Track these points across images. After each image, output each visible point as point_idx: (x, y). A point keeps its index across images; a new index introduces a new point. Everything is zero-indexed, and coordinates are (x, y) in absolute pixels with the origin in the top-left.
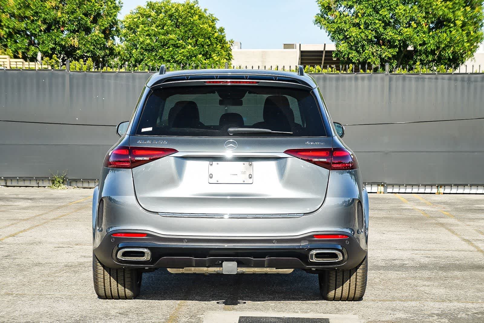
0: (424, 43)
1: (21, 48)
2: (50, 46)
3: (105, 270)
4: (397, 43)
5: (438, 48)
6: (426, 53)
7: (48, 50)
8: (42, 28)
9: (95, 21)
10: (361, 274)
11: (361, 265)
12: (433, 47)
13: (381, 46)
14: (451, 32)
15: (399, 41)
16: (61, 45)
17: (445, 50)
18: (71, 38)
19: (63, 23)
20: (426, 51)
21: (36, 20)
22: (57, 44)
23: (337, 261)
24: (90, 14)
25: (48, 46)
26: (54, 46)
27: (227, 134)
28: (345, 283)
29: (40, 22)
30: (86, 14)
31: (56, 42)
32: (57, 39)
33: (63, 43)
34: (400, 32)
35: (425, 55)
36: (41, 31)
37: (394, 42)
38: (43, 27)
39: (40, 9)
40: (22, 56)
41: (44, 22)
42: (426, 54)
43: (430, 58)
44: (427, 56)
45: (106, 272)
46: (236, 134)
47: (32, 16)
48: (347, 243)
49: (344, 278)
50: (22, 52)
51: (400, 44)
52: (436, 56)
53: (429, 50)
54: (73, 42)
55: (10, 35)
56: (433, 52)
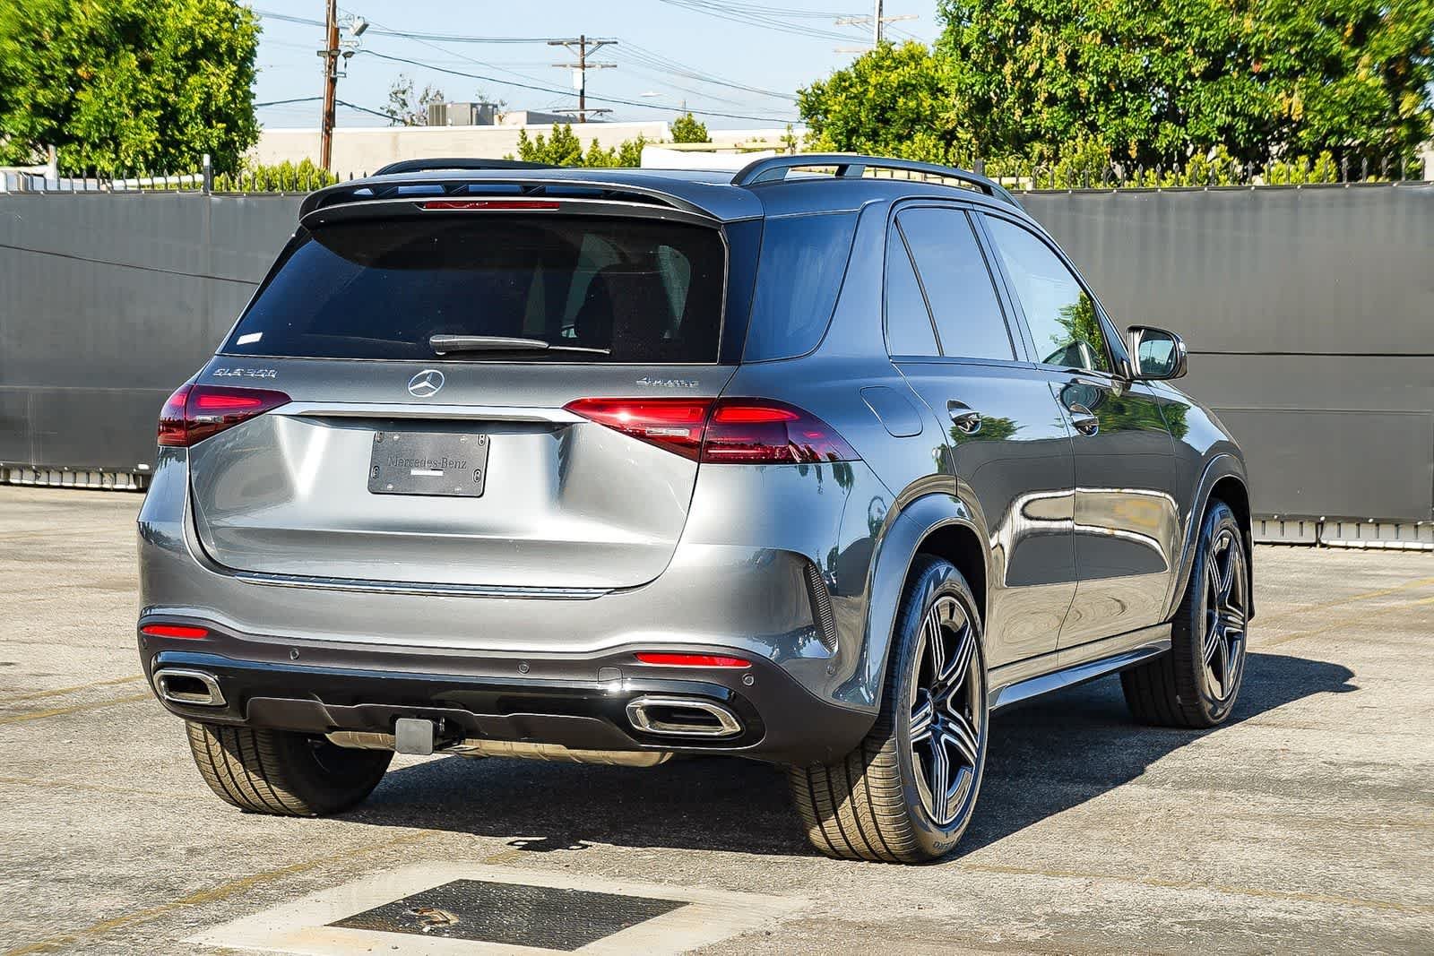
1: (1134, 131)
2: (1218, 122)
7: (1208, 133)
8: (1193, 70)
9: (1359, 39)
10: (879, 783)
11: (878, 756)
16: (1250, 118)
18: (1283, 94)
19: (1259, 50)
21: (1180, 47)
22: (1239, 114)
23: (716, 734)
24: (1343, 20)
25: (1213, 120)
26: (1229, 119)
28: (840, 806)
29: (1190, 51)
30: (1331, 22)
31: (1234, 107)
32: (1238, 100)
33: (1256, 110)
36: (1191, 77)
38: (1199, 66)
39: (1189, 14)
40: (1137, 151)
41: (1202, 49)
47: (1169, 35)
48: (749, 681)
49: (835, 791)
50: (1139, 141)
54: (1286, 106)
55: (1104, 94)
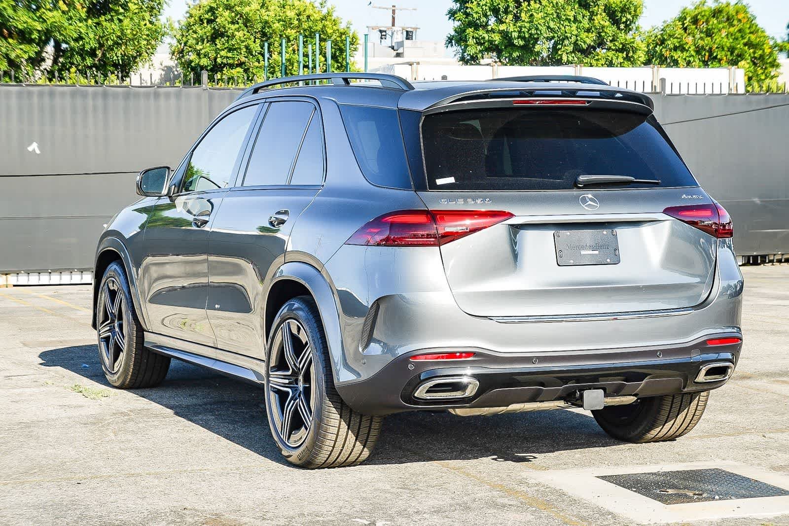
0: (80, 38)
3: (342, 420)
4: (35, 36)
5: (101, 46)
6: (82, 53)
12: (94, 44)
13: (6, 39)
14: (120, 21)
15: (39, 31)
17: (112, 50)
20: (83, 50)
27: (575, 185)
34: (40, 17)
35: (79, 57)
37: (31, 33)
42: (81, 55)
43: (89, 61)
44: (83, 59)
45: (343, 423)
46: (588, 186)
51: (40, 38)
52: (97, 59)
53: (87, 47)
56: (92, 53)
